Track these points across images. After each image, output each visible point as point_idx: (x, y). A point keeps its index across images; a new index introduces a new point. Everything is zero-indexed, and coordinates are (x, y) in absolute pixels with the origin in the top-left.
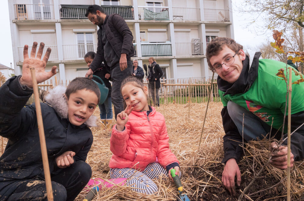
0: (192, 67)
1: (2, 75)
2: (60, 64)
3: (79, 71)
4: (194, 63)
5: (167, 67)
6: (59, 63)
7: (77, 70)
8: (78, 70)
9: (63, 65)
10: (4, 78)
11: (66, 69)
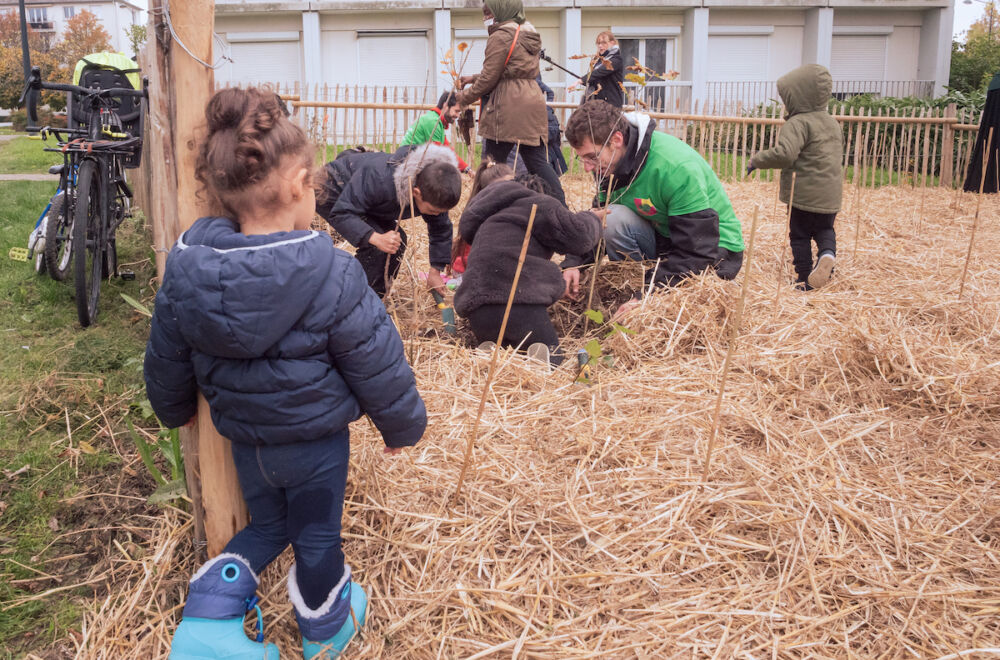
0: (769, 39)
1: (98, 23)
2: (305, 15)
3: (365, 41)
4: (776, 26)
5: (673, 37)
6: (304, 11)
7: (358, 37)
8: (361, 34)
9: (315, 17)
10: (105, 34)
11: (322, 31)
